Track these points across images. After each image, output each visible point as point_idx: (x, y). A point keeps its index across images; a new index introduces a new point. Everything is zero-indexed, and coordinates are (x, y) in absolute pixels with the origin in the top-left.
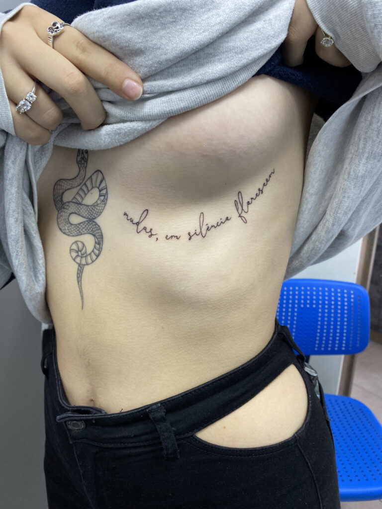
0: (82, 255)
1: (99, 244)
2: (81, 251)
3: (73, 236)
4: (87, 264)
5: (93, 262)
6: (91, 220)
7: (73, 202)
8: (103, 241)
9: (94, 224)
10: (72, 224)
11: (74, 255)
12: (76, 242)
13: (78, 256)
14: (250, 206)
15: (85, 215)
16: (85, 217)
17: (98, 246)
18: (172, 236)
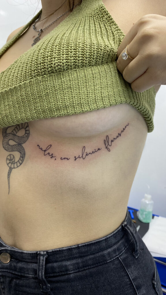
0: (12, 162)
1: (23, 158)
2: (12, 160)
3: (9, 151)
4: (14, 168)
5: (18, 167)
6: (20, 144)
7: (12, 134)
8: (25, 156)
9: (21, 146)
10: (10, 145)
11: (8, 162)
12: (10, 155)
13: (10, 163)
14: (112, 143)
15: (17, 141)
16: (16, 142)
17: (21, 159)
18: (64, 158)
